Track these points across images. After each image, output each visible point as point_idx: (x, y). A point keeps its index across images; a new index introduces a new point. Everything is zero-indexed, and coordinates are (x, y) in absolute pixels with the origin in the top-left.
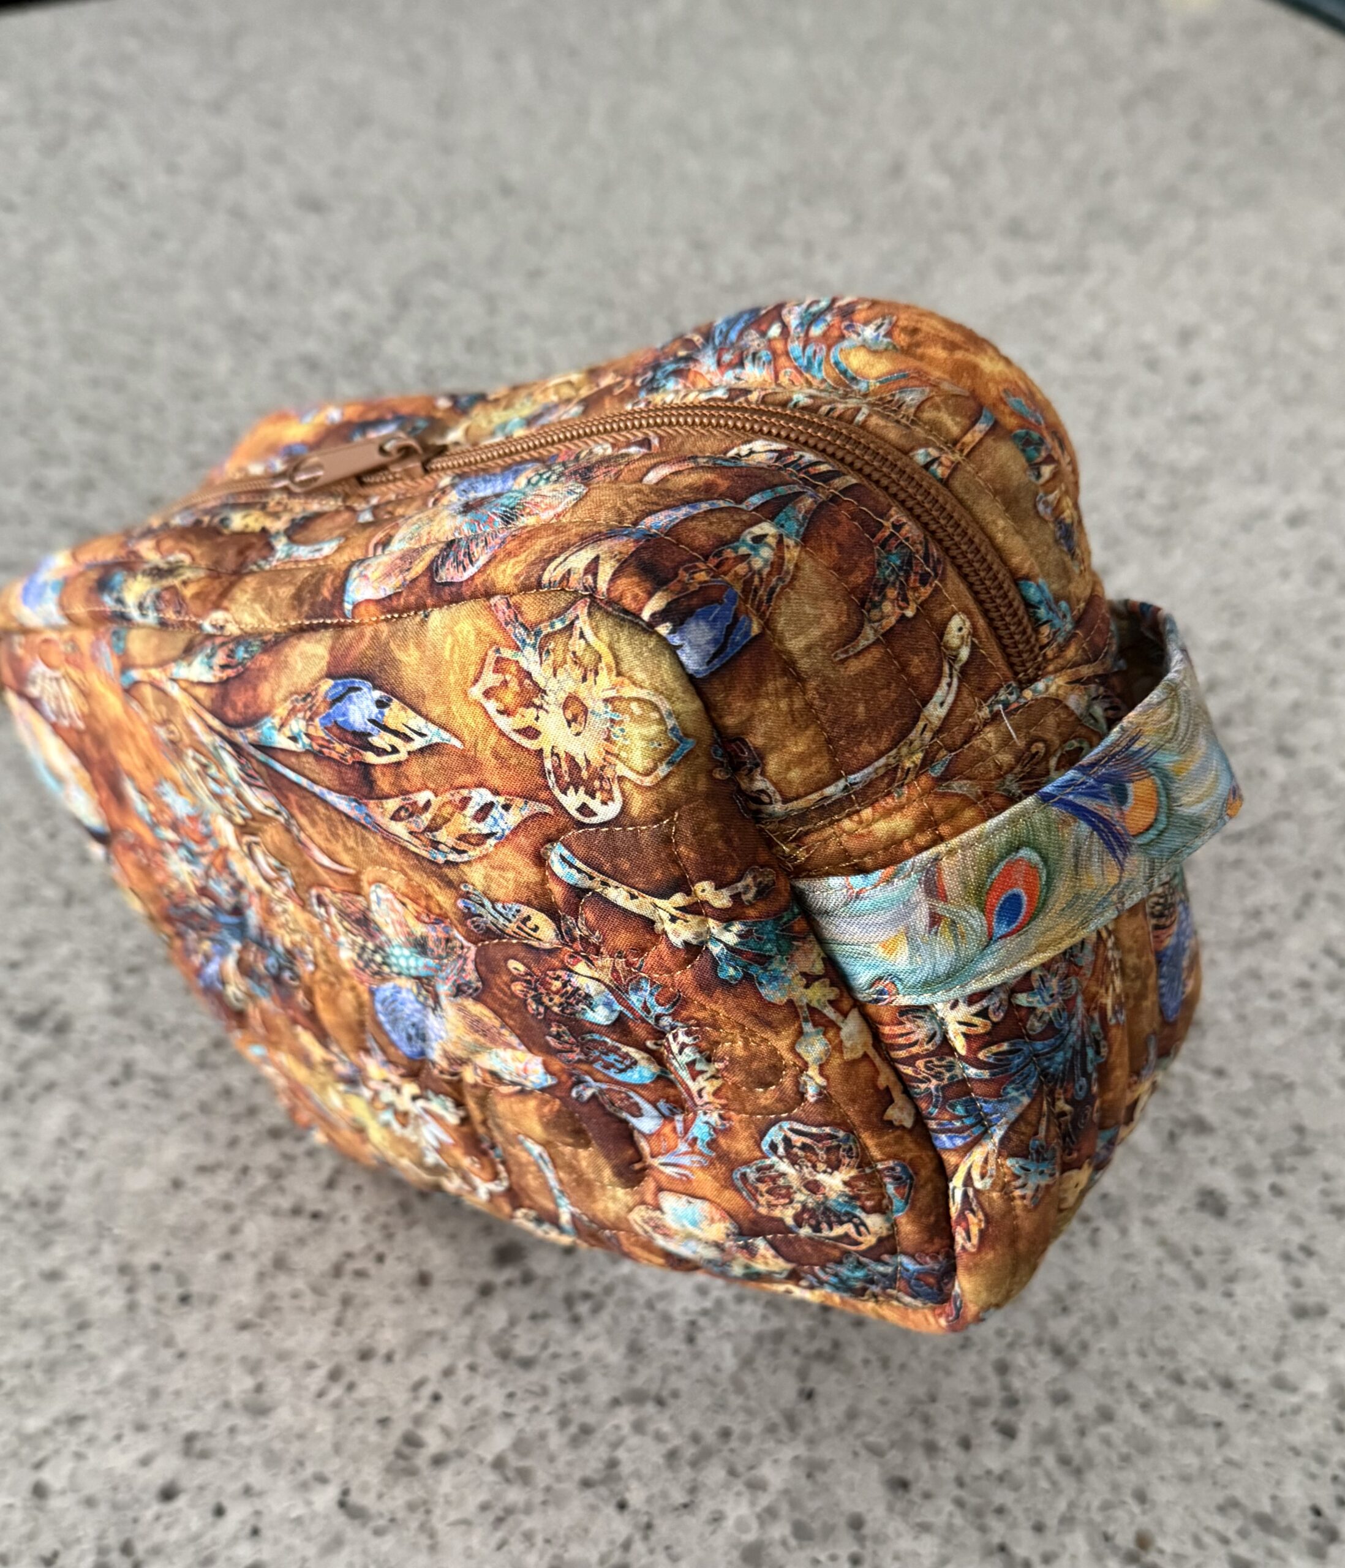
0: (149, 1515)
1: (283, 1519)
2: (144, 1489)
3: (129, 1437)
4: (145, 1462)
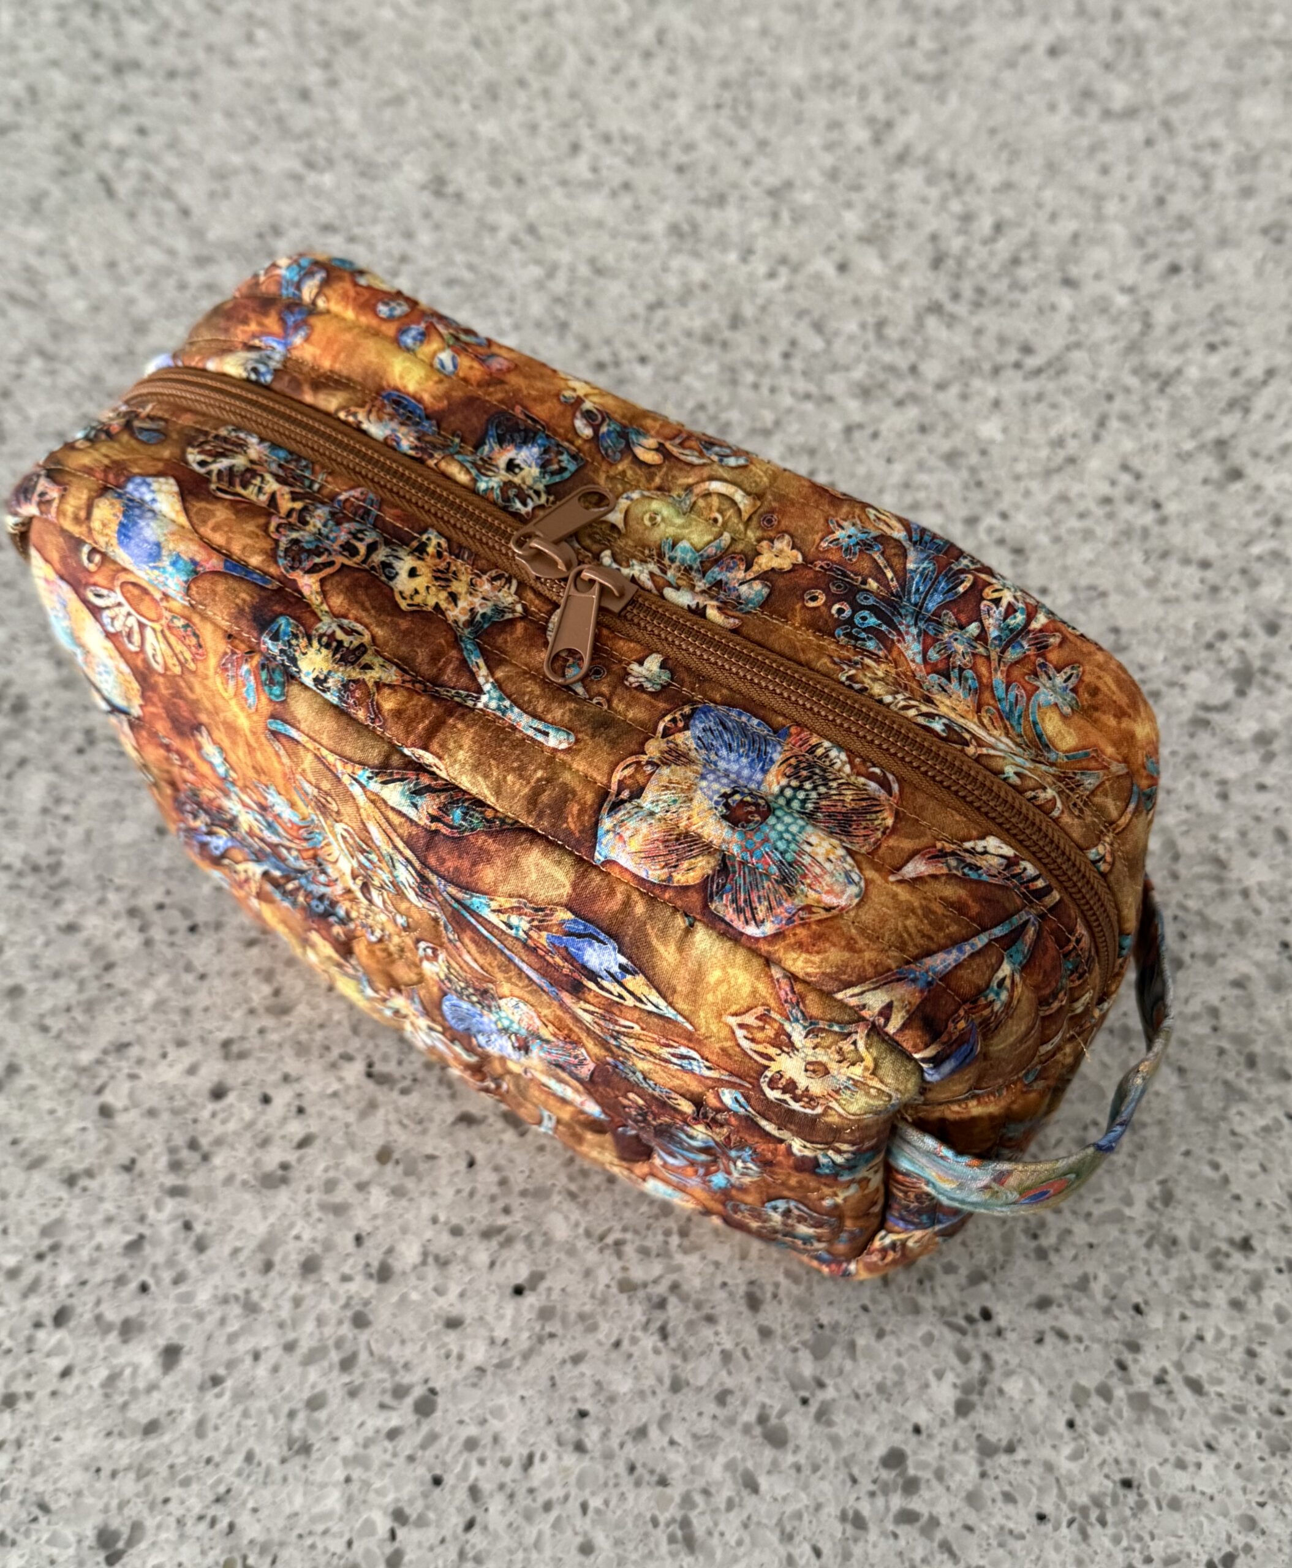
0: (206, 1114)
1: (322, 1096)
2: (196, 1094)
3: (173, 1052)
4: (192, 1070)
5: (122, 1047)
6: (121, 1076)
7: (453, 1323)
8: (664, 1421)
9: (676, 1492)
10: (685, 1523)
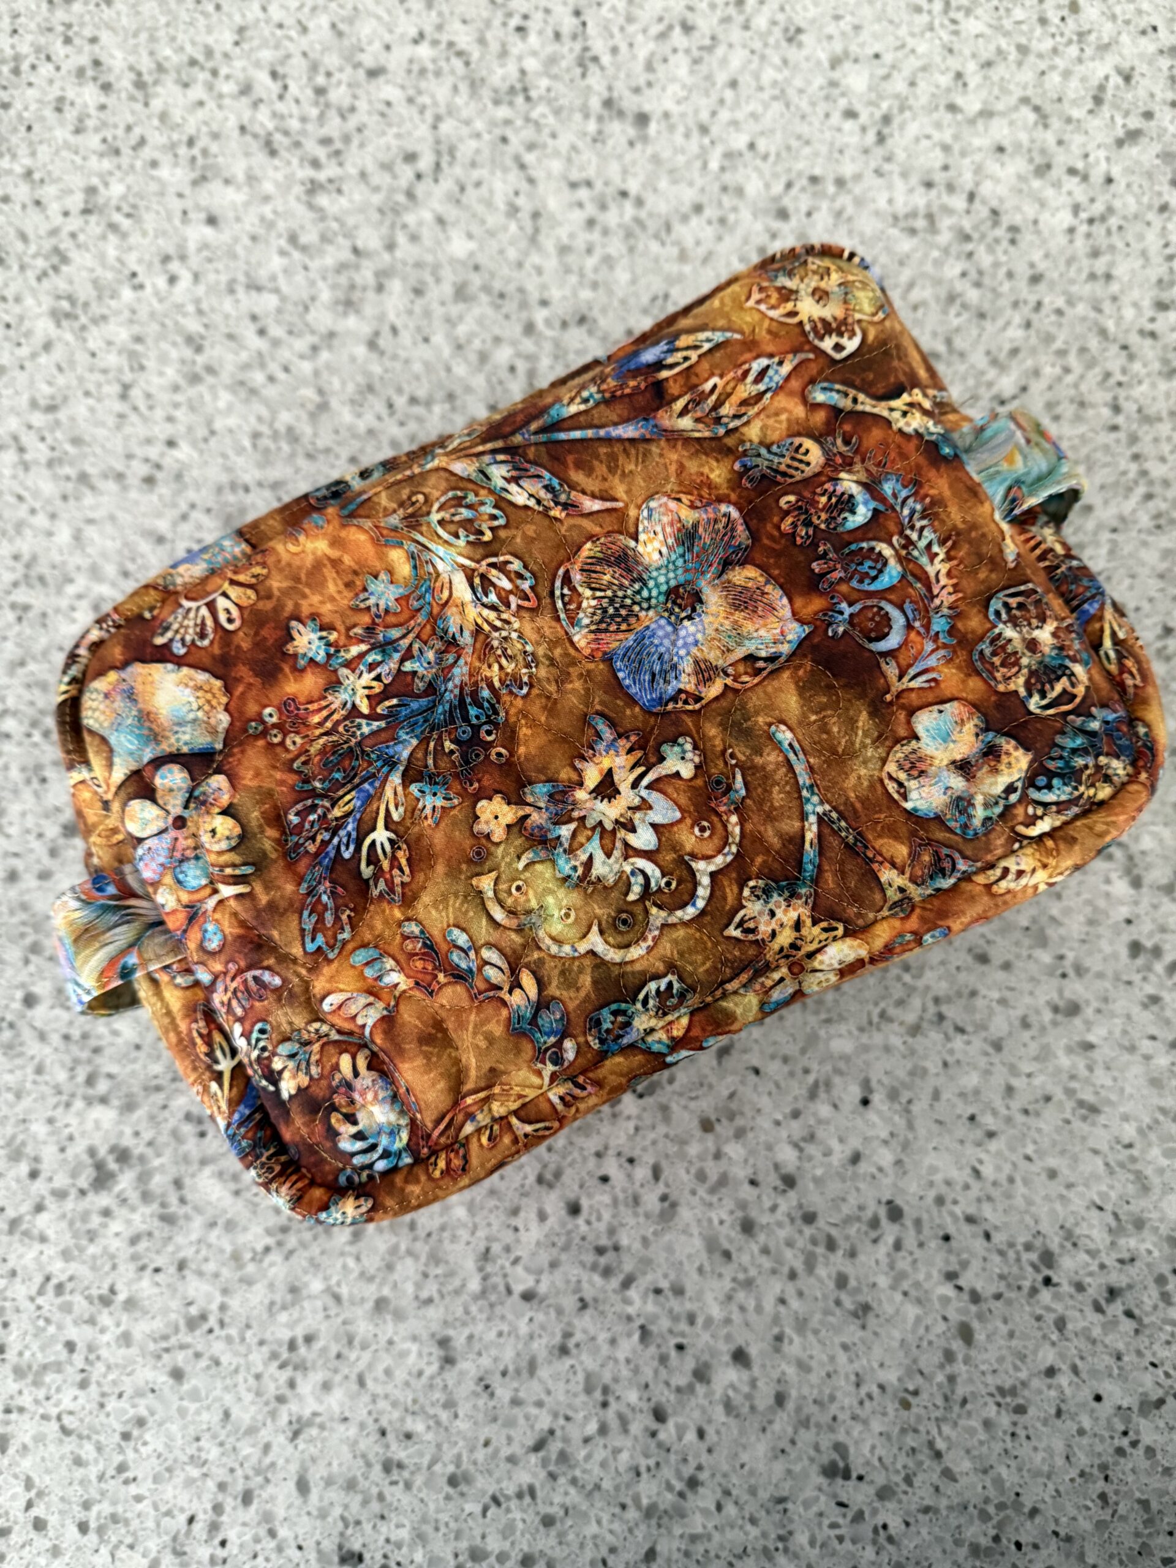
0: (584, 1228)
1: (631, 1138)
2: (563, 1224)
3: (518, 1222)
4: (542, 1217)
5: (486, 1255)
6: (509, 1269)
7: (856, 1158)
8: (1013, 1070)
9: (1059, 1094)
10: (1081, 1104)
